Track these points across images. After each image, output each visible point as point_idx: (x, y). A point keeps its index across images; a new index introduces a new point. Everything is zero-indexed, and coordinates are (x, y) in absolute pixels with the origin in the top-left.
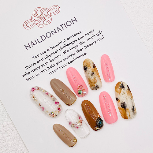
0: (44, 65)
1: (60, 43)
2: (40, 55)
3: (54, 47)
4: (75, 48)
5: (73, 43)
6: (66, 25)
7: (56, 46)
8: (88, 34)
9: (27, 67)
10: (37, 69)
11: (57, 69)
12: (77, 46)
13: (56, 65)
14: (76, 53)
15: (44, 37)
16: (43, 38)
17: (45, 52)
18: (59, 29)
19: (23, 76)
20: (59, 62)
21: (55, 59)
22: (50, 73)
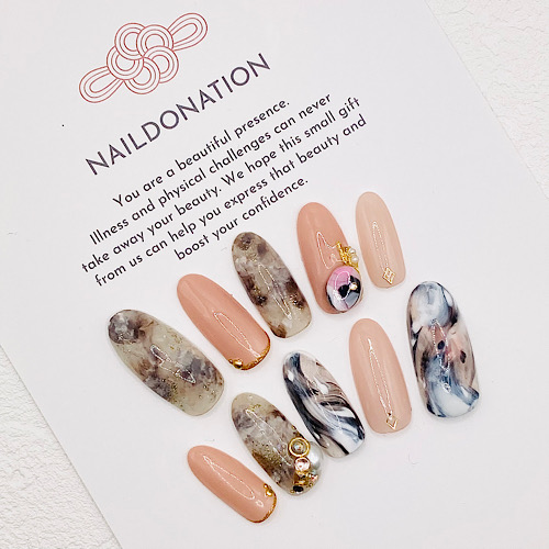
0: (158, 225)
1: (212, 148)
2: (141, 191)
3: (189, 162)
4: (265, 161)
5: (256, 145)
6: (231, 82)
7: (197, 157)
8: (309, 110)
9: (97, 237)
10: (134, 240)
11: (204, 241)
12: (273, 155)
13: (200, 225)
14: (268, 179)
15: (155, 128)
16: (152, 130)
17: (159, 180)
18: (205, 99)
19: (84, 267)
20: (210, 216)
21: (196, 202)
22: (180, 256)
